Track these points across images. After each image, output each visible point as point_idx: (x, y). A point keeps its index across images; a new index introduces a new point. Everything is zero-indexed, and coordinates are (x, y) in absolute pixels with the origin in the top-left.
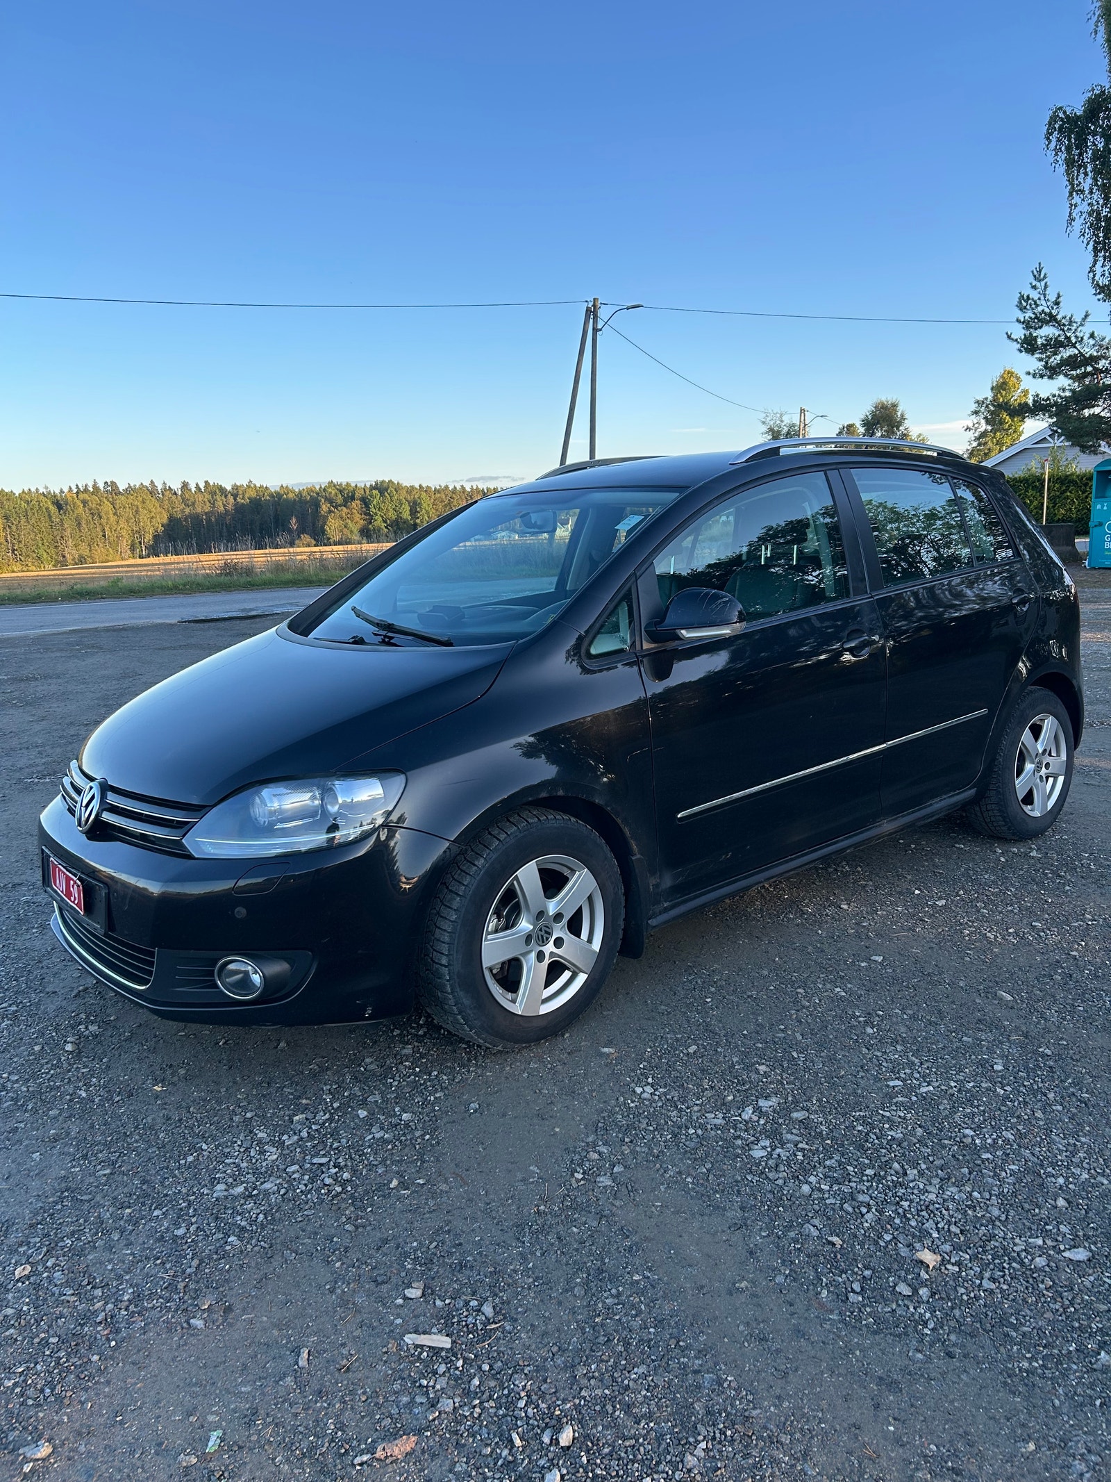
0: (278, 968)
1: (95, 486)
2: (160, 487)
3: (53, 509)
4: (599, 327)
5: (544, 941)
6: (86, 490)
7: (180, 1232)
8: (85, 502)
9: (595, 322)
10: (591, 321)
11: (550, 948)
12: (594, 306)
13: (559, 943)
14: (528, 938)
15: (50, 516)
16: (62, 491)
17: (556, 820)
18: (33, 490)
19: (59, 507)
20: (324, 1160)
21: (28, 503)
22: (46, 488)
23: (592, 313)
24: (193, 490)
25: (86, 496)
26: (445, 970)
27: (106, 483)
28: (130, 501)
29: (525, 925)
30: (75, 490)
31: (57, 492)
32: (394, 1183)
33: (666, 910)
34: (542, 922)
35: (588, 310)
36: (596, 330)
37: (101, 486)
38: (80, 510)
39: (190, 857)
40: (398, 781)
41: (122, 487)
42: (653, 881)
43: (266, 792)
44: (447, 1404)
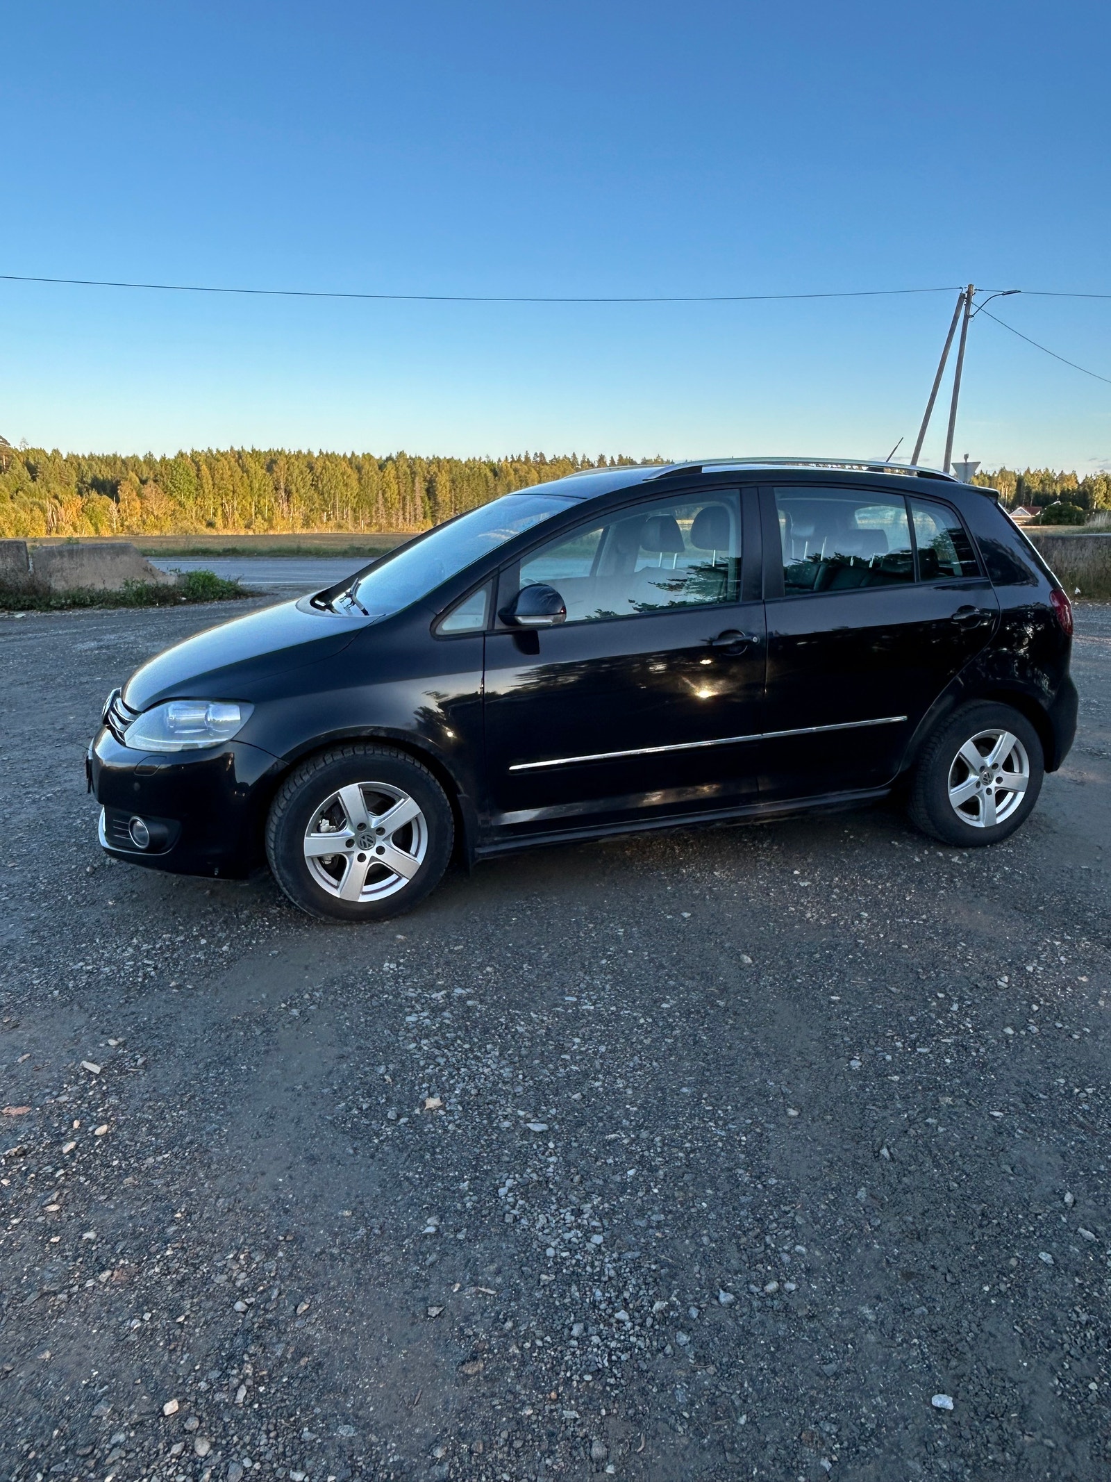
0: (160, 830)
1: (527, 458)
2: (580, 460)
3: (490, 474)
4: (971, 314)
5: (365, 846)
6: (519, 460)
7: (35, 982)
8: (516, 470)
9: (968, 305)
10: (964, 307)
11: (370, 853)
12: (968, 292)
13: (380, 850)
14: (350, 843)
15: (487, 482)
16: (499, 461)
17: (381, 755)
18: (477, 459)
19: (495, 474)
20: (150, 962)
21: (471, 469)
22: (488, 457)
23: (966, 299)
24: (608, 463)
25: (517, 465)
26: (272, 852)
27: (536, 454)
28: (553, 470)
29: (348, 831)
30: (510, 460)
31: (495, 461)
32: (173, 984)
33: (497, 843)
34: (364, 832)
35: (962, 296)
36: (967, 317)
37: (531, 457)
38: (512, 477)
39: (123, 744)
40: (250, 709)
41: (548, 459)
42: (481, 818)
43: (172, 705)
44: (64, 1098)
